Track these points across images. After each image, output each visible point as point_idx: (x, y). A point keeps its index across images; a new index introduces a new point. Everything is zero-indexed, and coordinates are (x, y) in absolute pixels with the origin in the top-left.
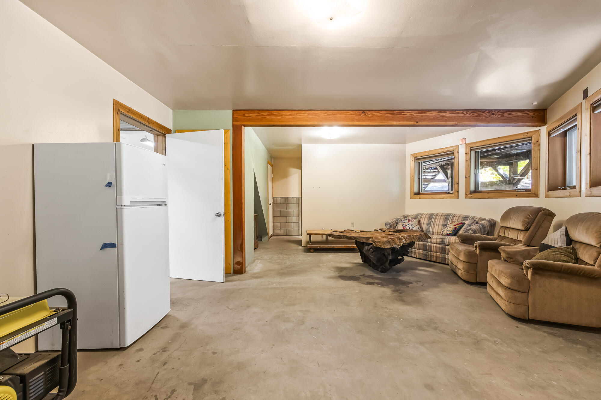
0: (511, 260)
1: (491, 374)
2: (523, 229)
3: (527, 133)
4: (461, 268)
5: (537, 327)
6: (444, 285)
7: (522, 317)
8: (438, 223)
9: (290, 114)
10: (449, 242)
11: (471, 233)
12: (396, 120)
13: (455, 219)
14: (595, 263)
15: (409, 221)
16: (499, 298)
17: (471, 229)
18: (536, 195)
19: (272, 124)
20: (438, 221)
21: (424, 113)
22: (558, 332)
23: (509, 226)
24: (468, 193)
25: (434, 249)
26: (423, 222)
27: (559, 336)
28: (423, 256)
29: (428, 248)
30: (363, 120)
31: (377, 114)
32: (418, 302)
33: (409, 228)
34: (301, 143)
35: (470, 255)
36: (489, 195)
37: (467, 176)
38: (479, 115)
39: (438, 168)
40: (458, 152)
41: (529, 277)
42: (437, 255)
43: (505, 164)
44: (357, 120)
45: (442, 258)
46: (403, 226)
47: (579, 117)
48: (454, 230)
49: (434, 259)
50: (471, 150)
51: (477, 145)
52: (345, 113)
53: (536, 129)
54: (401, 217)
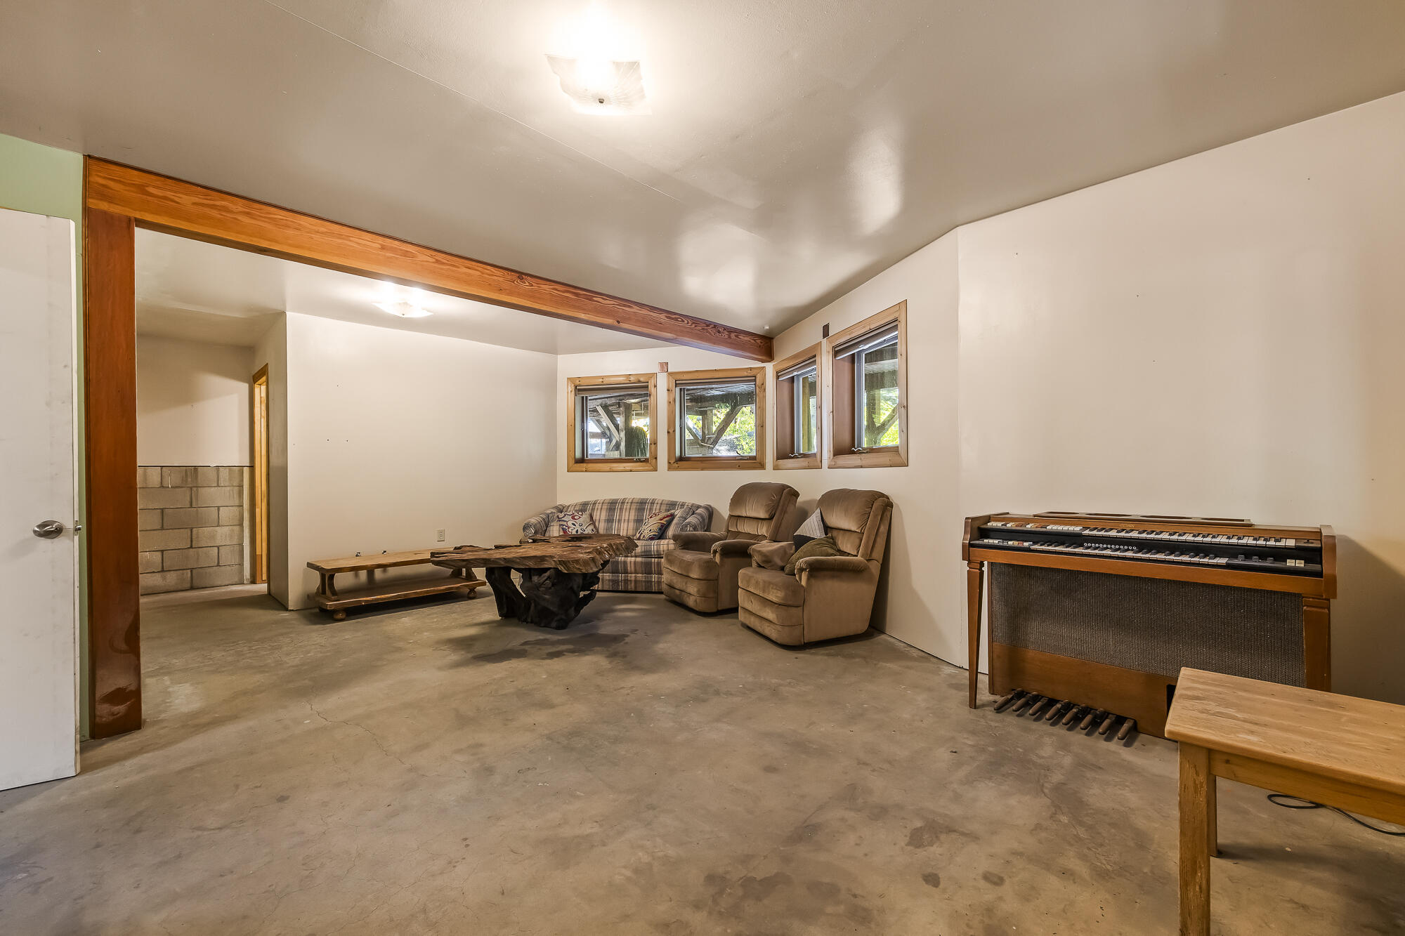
0: (769, 564)
1: (815, 723)
2: (767, 517)
3: (751, 369)
4: (693, 593)
5: (813, 651)
6: (675, 626)
7: (797, 643)
8: (627, 518)
9: (326, 230)
10: (657, 551)
11: (689, 531)
12: (585, 311)
13: (656, 507)
14: (858, 553)
15: (573, 518)
16: (767, 624)
17: (689, 523)
18: (762, 466)
19: (264, 244)
20: (627, 514)
21: (629, 307)
22: (832, 651)
23: (744, 515)
24: (672, 462)
25: (630, 568)
26: (598, 518)
27: (837, 655)
28: (611, 584)
29: (620, 567)
30: (519, 295)
31: (546, 287)
32: (661, 664)
33: (577, 532)
34: (285, 307)
35: (709, 566)
36: (703, 465)
37: (671, 431)
38: (703, 329)
39: (600, 409)
40: (655, 386)
41: (804, 583)
42: (638, 579)
43: (697, 413)
44: (508, 291)
45: (645, 581)
46: (563, 528)
47: (818, 359)
48: (660, 529)
49: (631, 587)
50: (676, 384)
51: (686, 377)
52: (480, 269)
53: (760, 364)
54: (554, 511)
